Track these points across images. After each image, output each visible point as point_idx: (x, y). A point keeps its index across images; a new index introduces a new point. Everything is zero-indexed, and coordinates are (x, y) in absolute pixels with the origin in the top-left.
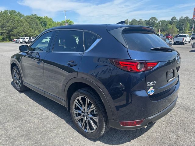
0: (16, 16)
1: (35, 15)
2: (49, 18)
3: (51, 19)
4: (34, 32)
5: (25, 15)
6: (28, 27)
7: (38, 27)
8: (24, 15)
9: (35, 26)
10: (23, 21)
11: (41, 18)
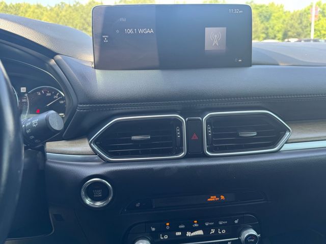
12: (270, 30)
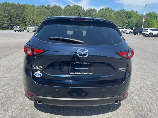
0: (109, 12)
1: (123, 10)
2: (135, 12)
3: (137, 12)
4: (118, 23)
5: (116, 11)
6: (115, 19)
7: (123, 19)
8: (114, 11)
9: (120, 19)
10: (112, 16)
11: (127, 12)
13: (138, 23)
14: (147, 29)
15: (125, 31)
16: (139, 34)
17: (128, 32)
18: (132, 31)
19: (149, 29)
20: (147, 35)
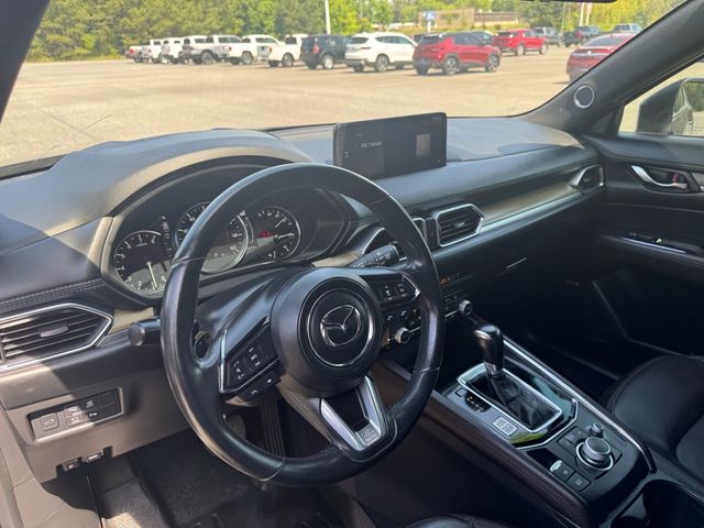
12: (251, 11)
13: (285, 15)
14: (364, 35)
15: (263, 53)
16: (328, 62)
17: (280, 59)
18: (295, 50)
19: (371, 37)
20: (368, 64)
